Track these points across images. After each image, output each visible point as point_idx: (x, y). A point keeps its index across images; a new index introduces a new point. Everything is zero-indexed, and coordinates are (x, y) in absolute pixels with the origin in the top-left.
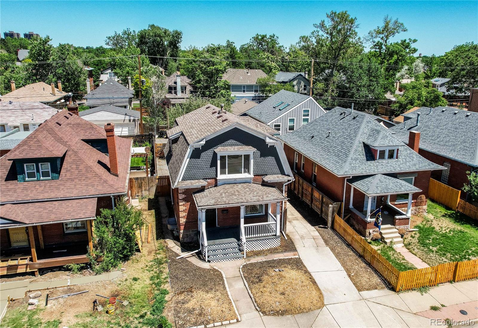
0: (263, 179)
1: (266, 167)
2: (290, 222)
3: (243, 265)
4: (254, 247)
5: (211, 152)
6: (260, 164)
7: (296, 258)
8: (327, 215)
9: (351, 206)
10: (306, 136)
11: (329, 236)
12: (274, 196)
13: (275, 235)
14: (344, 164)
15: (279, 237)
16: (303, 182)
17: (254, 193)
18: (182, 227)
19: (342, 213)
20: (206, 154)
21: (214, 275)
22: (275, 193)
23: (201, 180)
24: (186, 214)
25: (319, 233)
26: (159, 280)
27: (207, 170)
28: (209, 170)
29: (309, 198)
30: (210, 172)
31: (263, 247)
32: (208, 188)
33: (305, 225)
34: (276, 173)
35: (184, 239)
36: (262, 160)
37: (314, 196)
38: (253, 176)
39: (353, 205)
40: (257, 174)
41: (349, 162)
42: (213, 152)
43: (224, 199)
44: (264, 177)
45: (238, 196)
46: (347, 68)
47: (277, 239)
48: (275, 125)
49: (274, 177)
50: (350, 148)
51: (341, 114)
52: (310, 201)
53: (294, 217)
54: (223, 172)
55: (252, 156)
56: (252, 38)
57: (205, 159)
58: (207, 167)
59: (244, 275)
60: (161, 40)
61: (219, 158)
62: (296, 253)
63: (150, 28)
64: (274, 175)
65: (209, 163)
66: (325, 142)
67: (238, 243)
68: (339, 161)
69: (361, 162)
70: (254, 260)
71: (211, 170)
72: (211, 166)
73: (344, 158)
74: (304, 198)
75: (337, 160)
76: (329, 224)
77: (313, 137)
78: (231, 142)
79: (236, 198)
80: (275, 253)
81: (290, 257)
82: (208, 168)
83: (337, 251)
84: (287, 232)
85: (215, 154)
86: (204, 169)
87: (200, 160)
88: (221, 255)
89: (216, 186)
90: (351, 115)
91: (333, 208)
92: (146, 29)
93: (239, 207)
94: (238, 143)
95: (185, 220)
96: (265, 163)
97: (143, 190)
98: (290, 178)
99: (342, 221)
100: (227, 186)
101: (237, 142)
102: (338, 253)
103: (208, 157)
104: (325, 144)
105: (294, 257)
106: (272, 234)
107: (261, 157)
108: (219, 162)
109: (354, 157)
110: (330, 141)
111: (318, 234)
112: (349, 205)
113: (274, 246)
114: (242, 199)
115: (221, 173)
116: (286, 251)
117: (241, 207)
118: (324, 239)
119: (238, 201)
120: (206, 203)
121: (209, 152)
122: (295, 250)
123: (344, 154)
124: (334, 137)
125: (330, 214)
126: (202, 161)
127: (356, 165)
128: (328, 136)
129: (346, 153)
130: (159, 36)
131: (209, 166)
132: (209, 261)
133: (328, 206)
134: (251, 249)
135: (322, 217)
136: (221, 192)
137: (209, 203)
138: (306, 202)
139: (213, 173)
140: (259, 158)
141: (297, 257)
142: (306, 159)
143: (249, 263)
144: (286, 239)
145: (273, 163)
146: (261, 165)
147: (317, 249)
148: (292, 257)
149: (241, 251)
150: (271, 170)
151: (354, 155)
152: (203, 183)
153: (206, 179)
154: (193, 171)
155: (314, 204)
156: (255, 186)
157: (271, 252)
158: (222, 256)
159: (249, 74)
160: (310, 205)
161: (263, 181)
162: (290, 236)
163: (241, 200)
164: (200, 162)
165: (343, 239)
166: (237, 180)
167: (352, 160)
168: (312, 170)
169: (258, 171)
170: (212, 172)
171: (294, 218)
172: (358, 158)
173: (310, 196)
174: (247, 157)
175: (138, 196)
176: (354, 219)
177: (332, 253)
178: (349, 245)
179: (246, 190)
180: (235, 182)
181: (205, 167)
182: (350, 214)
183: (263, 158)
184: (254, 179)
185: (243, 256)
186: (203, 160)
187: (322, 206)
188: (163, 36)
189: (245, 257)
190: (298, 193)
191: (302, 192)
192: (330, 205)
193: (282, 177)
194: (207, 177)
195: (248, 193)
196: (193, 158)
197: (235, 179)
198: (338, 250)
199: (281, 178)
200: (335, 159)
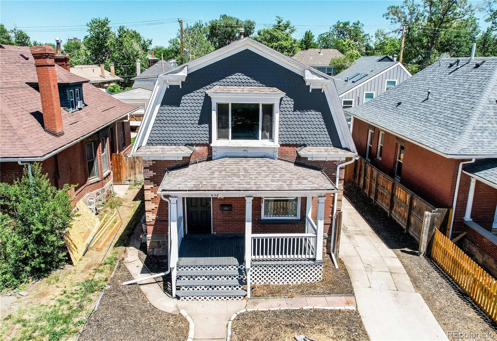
0: (297, 153)
1: (304, 129)
2: (349, 237)
3: (238, 313)
4: (272, 279)
5: (200, 94)
6: (293, 123)
7: (349, 311)
8: (419, 231)
9: (468, 217)
10: (388, 105)
11: (421, 271)
12: (313, 183)
13: (314, 260)
14: (458, 137)
15: (320, 263)
16: (378, 175)
17: (276, 176)
18: (150, 229)
19: (449, 230)
20: (191, 98)
21: (173, 329)
22: (318, 177)
23: (182, 147)
24: (157, 206)
25: (402, 262)
26: (64, 326)
27: (193, 129)
28: (197, 129)
29: (387, 201)
30: (199, 132)
31: (288, 280)
32: (196, 163)
33: (376, 245)
34: (324, 142)
35: (153, 249)
36: (297, 116)
37: (397, 197)
38: (279, 146)
39: (472, 217)
40: (288, 142)
41: (469, 134)
42: (204, 95)
43: (215, 182)
44: (300, 150)
45: (242, 178)
46: (451, 40)
47: (316, 268)
48: (344, 101)
49: (319, 150)
50: (471, 111)
51: (451, 65)
52: (388, 205)
53: (358, 229)
54: (222, 136)
55: (276, 108)
56: (332, 27)
57: (189, 108)
58: (193, 122)
59: (231, 337)
60: (233, 31)
61: (214, 106)
62: (351, 299)
63: (221, 19)
64: (319, 148)
65: (197, 115)
66: (420, 108)
67: (239, 267)
68: (447, 133)
69: (493, 134)
70: (263, 305)
71: (201, 129)
72: (200, 123)
73: (458, 127)
74: (379, 200)
75: (443, 132)
76: (423, 248)
77: (399, 104)
78: (238, 77)
79: (239, 181)
80: (309, 294)
81: (338, 308)
82: (195, 125)
83: (438, 304)
84: (341, 254)
85: (208, 100)
86: (187, 125)
87: (181, 108)
88: (203, 287)
89: (210, 159)
90: (470, 63)
91: (433, 218)
92: (218, 20)
93: (244, 198)
94: (251, 81)
95: (154, 217)
96: (304, 123)
97: (137, 172)
98: (349, 154)
99: (451, 243)
100: (228, 161)
101: (249, 78)
102: (441, 309)
103: (195, 105)
104: (421, 111)
105: (347, 307)
106: (307, 256)
107: (294, 111)
108: (214, 115)
109: (479, 125)
110: (430, 105)
111: (399, 264)
112: (464, 215)
113: (311, 281)
114: (249, 183)
115: (220, 136)
116: (331, 292)
117: (246, 198)
118: (410, 276)
119: (241, 186)
120: (178, 186)
121: (196, 94)
122: (350, 292)
123: (458, 121)
124: (437, 99)
125: (425, 229)
126: (184, 112)
127: (484, 140)
128: (427, 99)
129: (462, 119)
130: (231, 27)
131: (197, 122)
132: (178, 297)
133: (422, 215)
134: (265, 281)
135: (408, 233)
136: (213, 169)
137: (183, 186)
138: (382, 208)
139: (205, 136)
140: (291, 113)
141: (352, 308)
142: (388, 135)
143: (252, 310)
144: (337, 267)
145: (318, 123)
146: (295, 126)
147: (396, 295)
148: (342, 308)
149: (242, 282)
150: (314, 136)
151: (479, 122)
152: (186, 151)
153: (192, 145)
154: (167, 129)
155: (395, 211)
156: (281, 163)
157: (302, 292)
158: (206, 289)
159: (321, 54)
160: (388, 212)
161: (299, 157)
162: (346, 264)
163: (245, 186)
164: (180, 112)
165: (451, 279)
166: (249, 151)
167: (475, 131)
168: (396, 156)
169: (289, 136)
170: (203, 132)
171: (358, 231)
172: (487, 129)
173: (389, 197)
174: (269, 109)
175: (129, 181)
176: (473, 242)
177: (426, 307)
178: (464, 295)
179: (262, 169)
180: (245, 155)
181: (189, 122)
182: (465, 233)
183: (299, 113)
184: (282, 153)
185: (244, 293)
186: (185, 108)
187: (410, 214)
188: (235, 27)
189: (249, 296)
190: (370, 192)
191: (377, 190)
192: (427, 213)
193: (335, 150)
194: (193, 142)
195: (264, 174)
196: (166, 104)
197: (246, 149)
198: (441, 302)
199: (333, 153)
200: (440, 131)
